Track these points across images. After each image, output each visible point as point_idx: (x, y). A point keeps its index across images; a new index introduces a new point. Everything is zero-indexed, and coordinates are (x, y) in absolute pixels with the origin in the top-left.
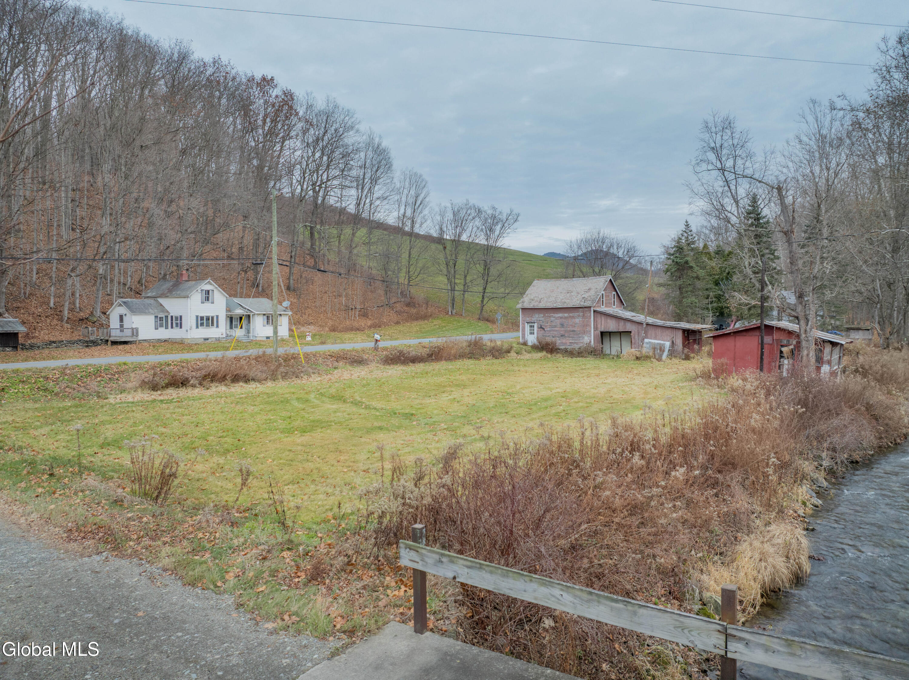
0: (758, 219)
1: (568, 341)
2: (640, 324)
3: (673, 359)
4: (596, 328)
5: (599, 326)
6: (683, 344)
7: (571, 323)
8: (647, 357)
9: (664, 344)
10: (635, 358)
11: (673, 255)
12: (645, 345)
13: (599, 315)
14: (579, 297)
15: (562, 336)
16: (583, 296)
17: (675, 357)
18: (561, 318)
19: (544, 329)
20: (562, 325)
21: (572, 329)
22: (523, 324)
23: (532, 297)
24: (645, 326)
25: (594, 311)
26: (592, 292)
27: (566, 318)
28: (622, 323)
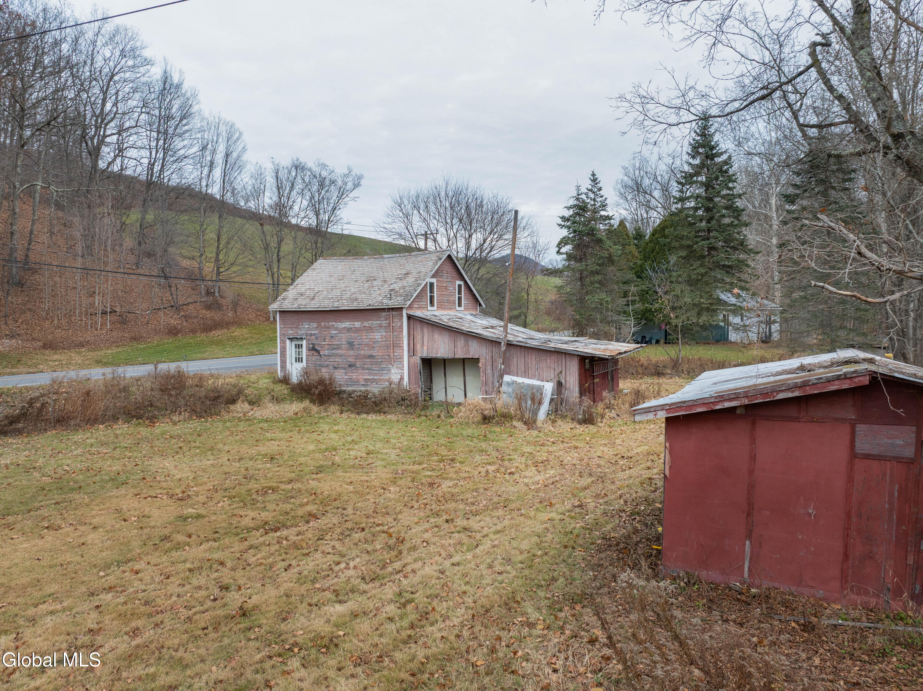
0: (711, 157)
1: (361, 376)
2: (495, 343)
3: (559, 422)
4: (412, 352)
5: (418, 347)
6: (581, 385)
7: (366, 341)
8: (506, 417)
9: (540, 389)
10: (479, 417)
11: (568, 220)
12: (504, 388)
13: (418, 327)
14: (386, 289)
15: (350, 366)
16: (392, 287)
17: (563, 417)
18: (349, 330)
19: (318, 352)
20: (351, 345)
21: (368, 353)
22: (283, 342)
23: (303, 290)
24: (503, 348)
25: (409, 317)
26: (410, 280)
27: (357, 330)
28: (461, 342)
